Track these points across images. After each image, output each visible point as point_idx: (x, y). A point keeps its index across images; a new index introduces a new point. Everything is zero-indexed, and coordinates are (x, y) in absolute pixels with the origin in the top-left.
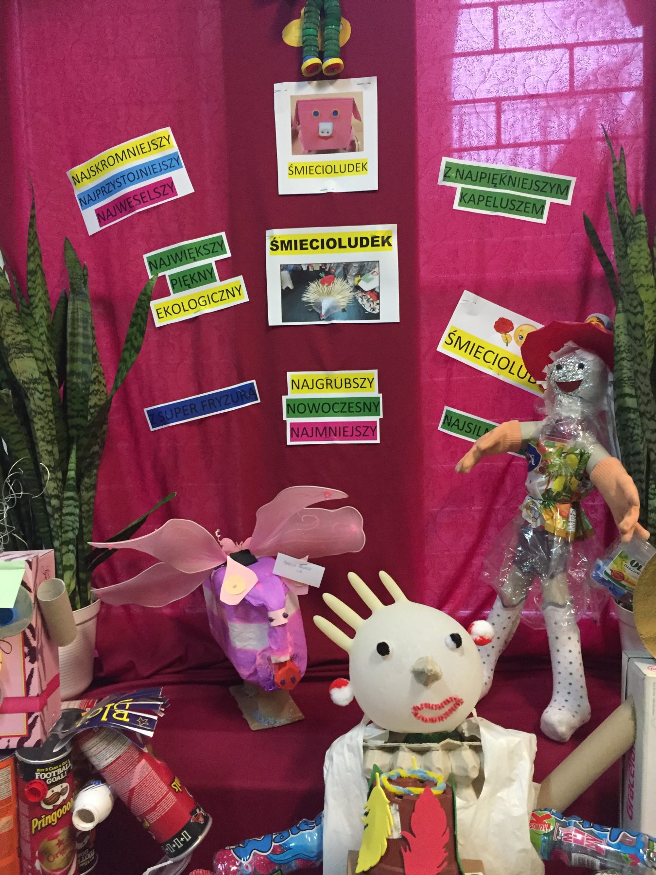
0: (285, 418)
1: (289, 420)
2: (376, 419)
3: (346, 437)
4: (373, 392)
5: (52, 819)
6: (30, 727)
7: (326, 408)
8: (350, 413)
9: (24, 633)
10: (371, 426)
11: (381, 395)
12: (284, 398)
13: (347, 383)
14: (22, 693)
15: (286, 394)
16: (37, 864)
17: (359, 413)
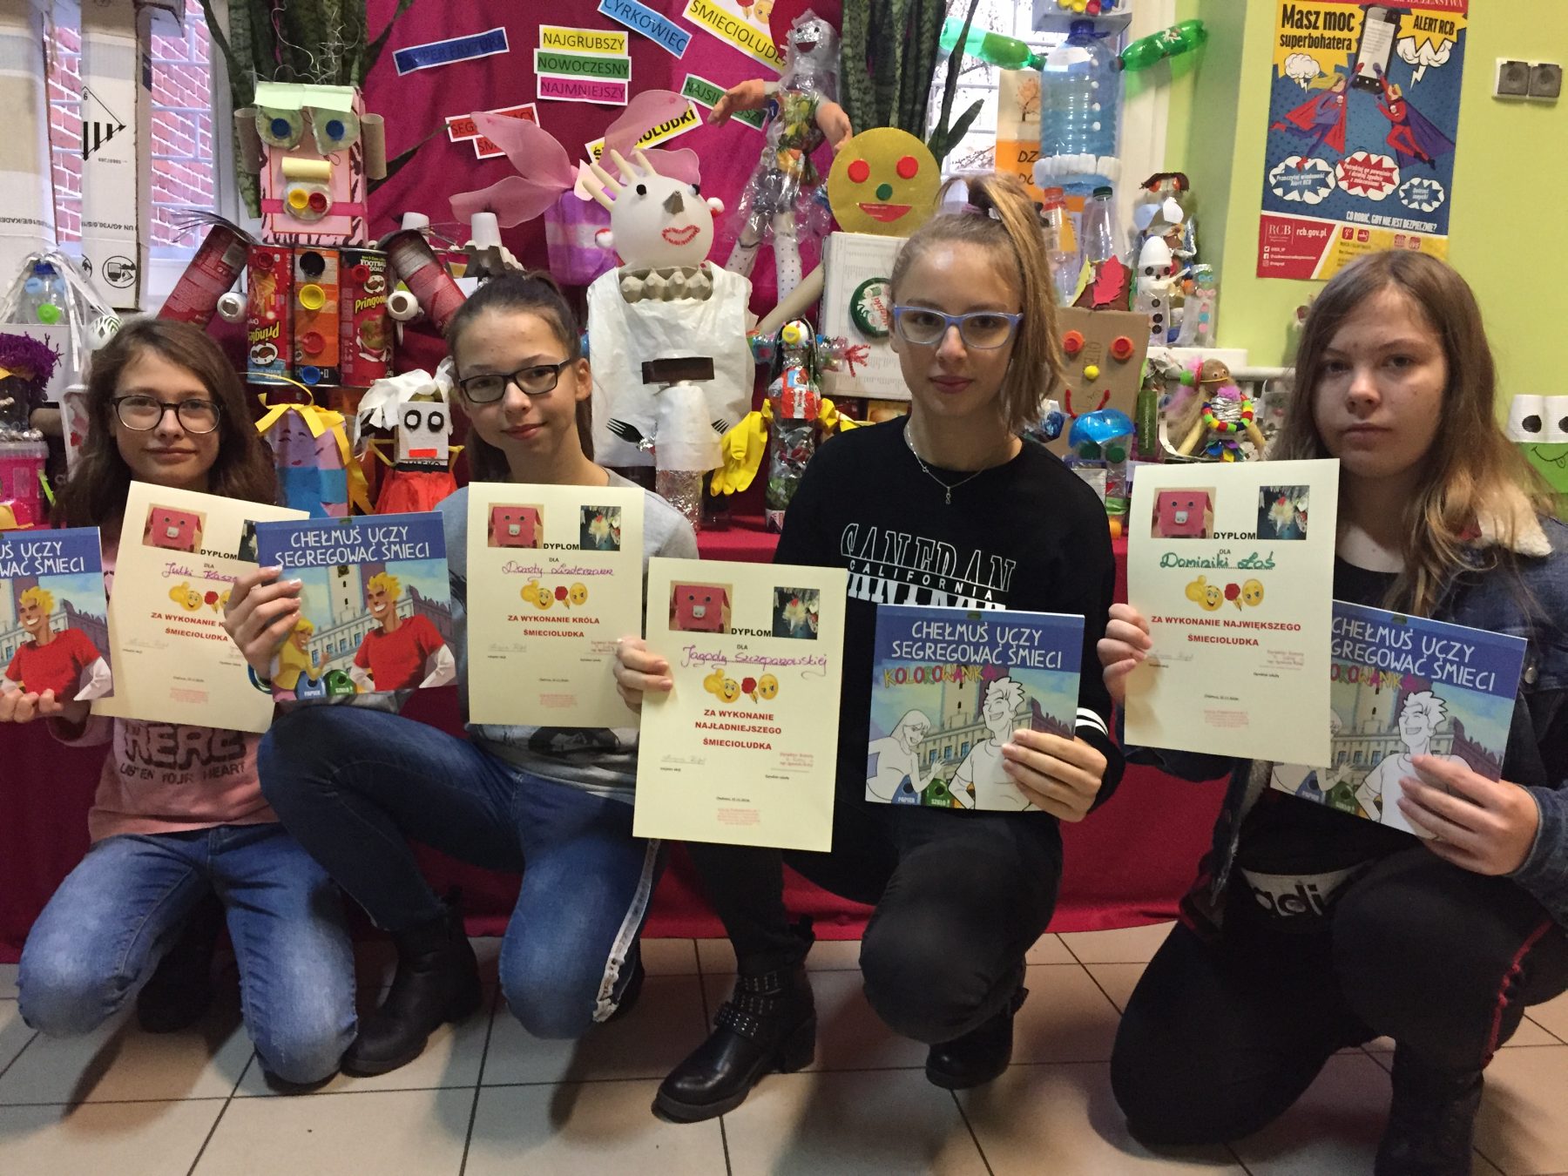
0: (536, 71)
1: (540, 75)
2: (625, 81)
3: (595, 97)
4: (623, 54)
5: (372, 302)
6: (354, 229)
7: (577, 65)
8: (600, 73)
9: (351, 149)
10: (620, 88)
11: (630, 58)
12: (536, 51)
13: (598, 43)
14: (348, 200)
15: (538, 47)
16: (358, 340)
17: (608, 74)
